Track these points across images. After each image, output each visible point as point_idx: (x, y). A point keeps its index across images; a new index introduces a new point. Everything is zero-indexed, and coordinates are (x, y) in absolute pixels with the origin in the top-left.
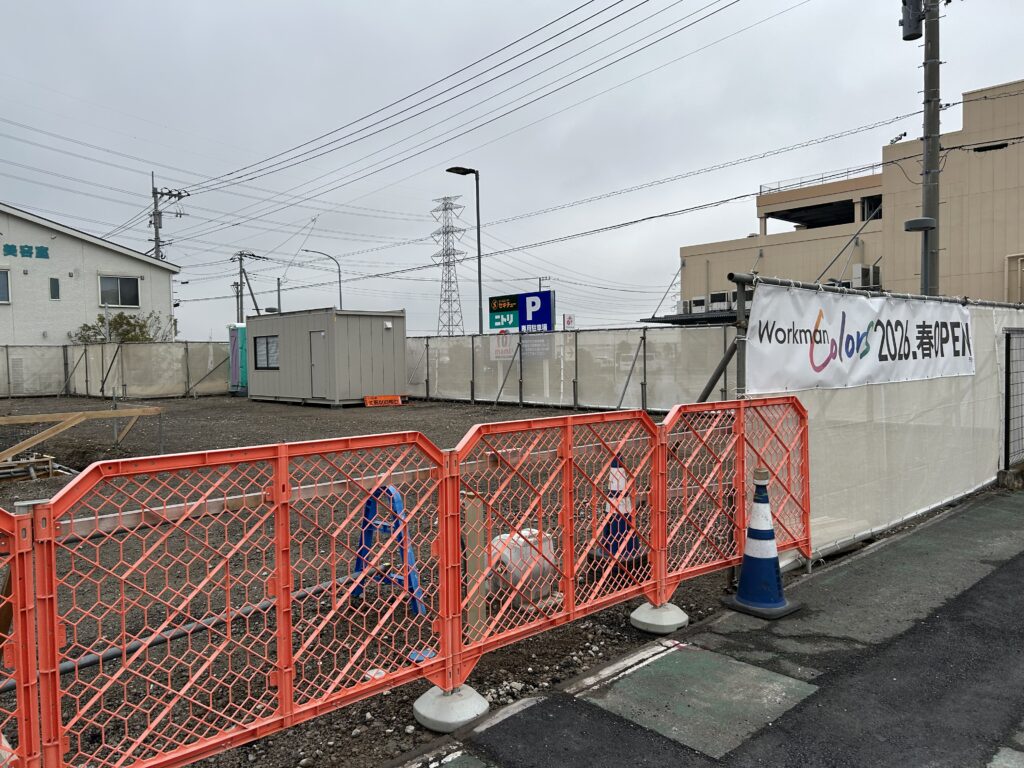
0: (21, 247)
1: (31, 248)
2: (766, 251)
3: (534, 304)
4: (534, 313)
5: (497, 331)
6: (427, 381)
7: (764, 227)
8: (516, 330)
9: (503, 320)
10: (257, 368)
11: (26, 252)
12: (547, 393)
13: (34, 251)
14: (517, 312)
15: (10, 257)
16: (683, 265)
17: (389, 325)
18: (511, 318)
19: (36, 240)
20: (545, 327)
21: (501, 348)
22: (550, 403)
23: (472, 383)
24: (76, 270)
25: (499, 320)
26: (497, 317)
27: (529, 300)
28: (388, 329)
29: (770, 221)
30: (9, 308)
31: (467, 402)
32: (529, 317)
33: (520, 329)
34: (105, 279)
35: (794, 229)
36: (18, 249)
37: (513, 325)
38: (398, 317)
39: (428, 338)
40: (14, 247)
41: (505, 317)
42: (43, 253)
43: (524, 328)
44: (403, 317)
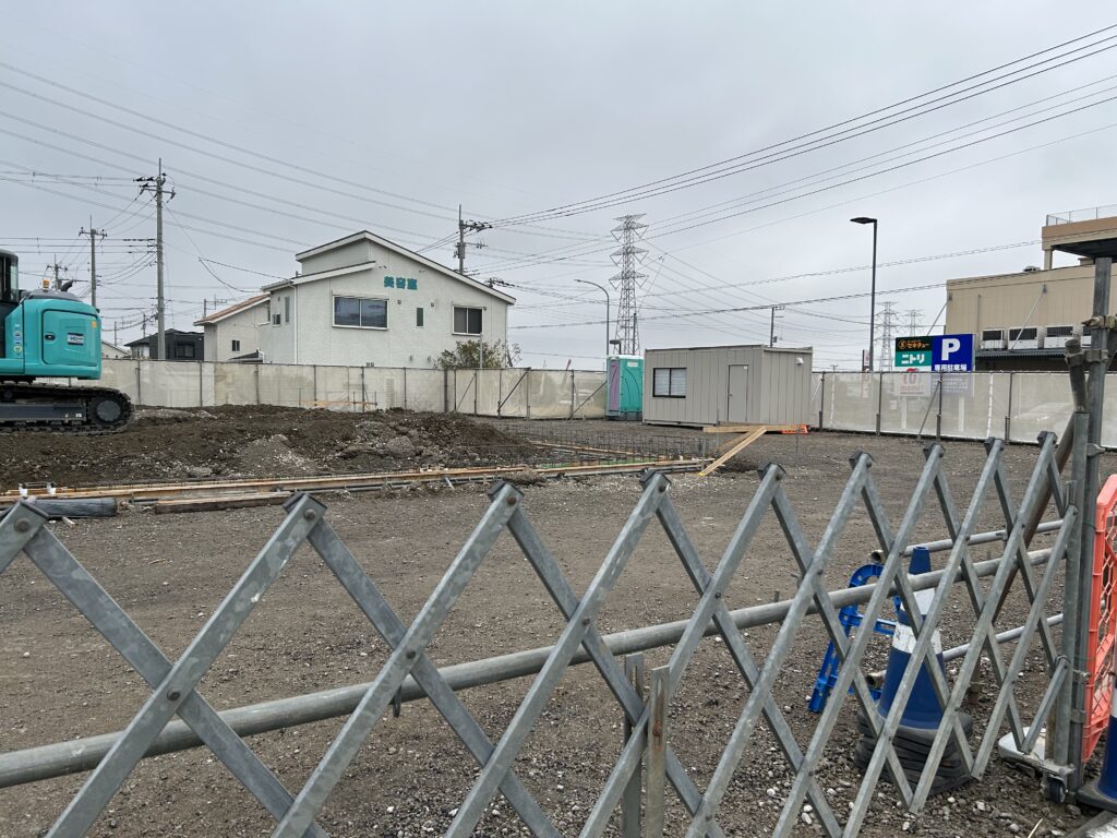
0: (398, 280)
1: (404, 280)
2: (1050, 287)
3: (951, 345)
4: (950, 354)
5: (905, 369)
6: (821, 414)
7: (1050, 260)
8: (929, 368)
9: (912, 359)
10: (654, 396)
11: (401, 283)
12: (961, 429)
13: (407, 283)
14: (930, 353)
15: (389, 288)
16: (950, 298)
17: (801, 360)
18: (921, 357)
19: (408, 272)
20: (964, 367)
21: (908, 384)
22: (974, 438)
23: (879, 416)
24: (437, 301)
25: (908, 359)
26: (904, 356)
27: (946, 342)
28: (800, 364)
29: (1056, 252)
30: (386, 334)
31: (873, 434)
32: (945, 357)
33: (933, 368)
34: (458, 310)
35: (1079, 263)
36: (395, 281)
37: (923, 364)
38: (807, 353)
39: (824, 373)
40: (392, 279)
41: (915, 356)
42: (413, 285)
43: (937, 367)
44: (811, 354)
